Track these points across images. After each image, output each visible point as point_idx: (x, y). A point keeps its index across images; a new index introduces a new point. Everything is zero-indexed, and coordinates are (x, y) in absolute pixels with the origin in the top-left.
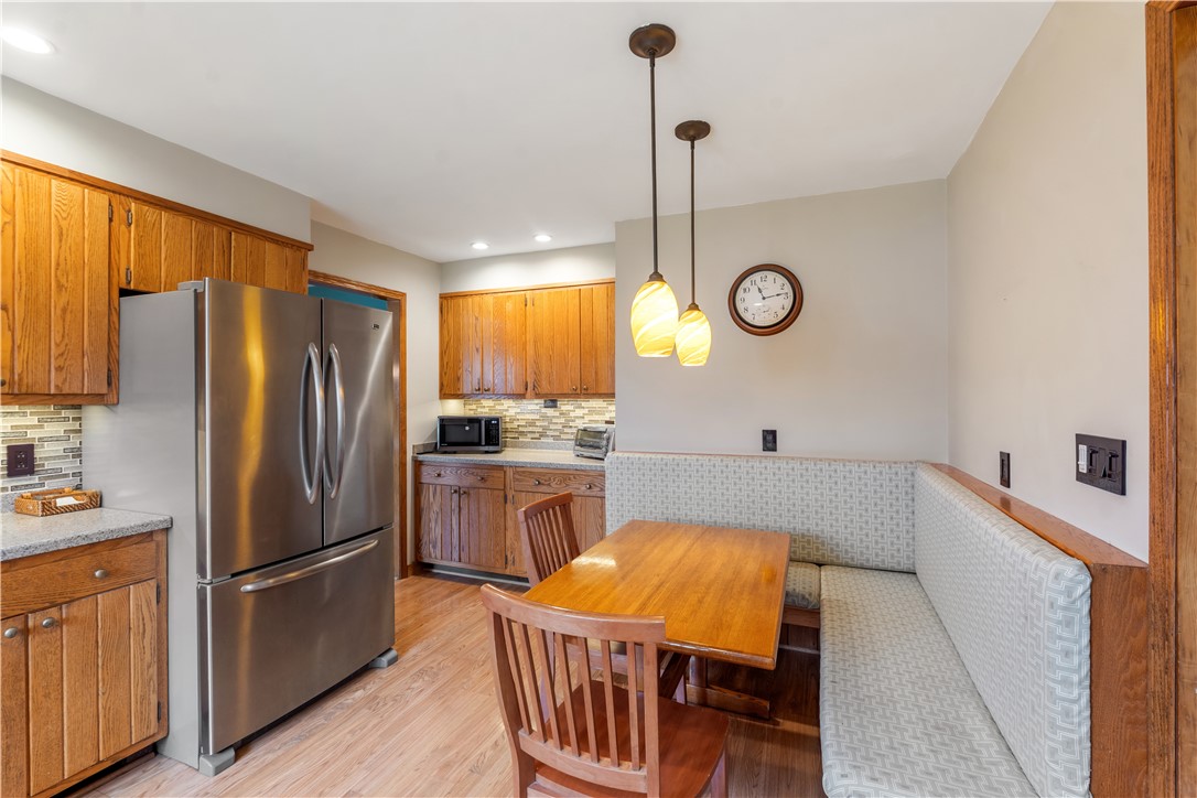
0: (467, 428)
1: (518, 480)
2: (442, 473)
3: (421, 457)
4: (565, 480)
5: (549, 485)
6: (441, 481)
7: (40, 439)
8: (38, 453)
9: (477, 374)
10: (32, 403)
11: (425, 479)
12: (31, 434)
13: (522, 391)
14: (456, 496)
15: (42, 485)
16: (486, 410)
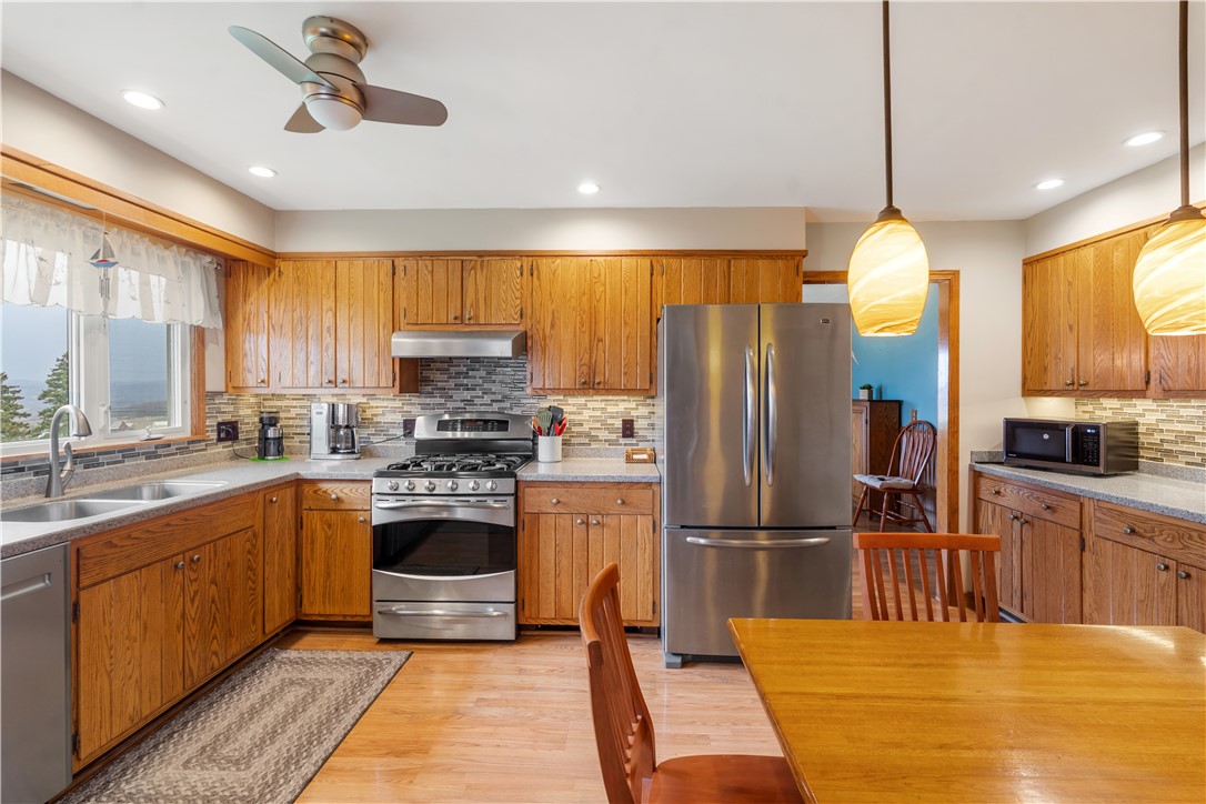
0: (1046, 436)
1: (1100, 519)
2: (1002, 490)
3: (979, 467)
4: (1181, 537)
5: (1152, 539)
6: (1000, 500)
7: (637, 417)
8: (636, 425)
9: (1072, 362)
10: (635, 395)
11: (985, 494)
12: (634, 413)
13: (1141, 385)
14: (1017, 524)
15: (637, 445)
16: (1109, 413)
